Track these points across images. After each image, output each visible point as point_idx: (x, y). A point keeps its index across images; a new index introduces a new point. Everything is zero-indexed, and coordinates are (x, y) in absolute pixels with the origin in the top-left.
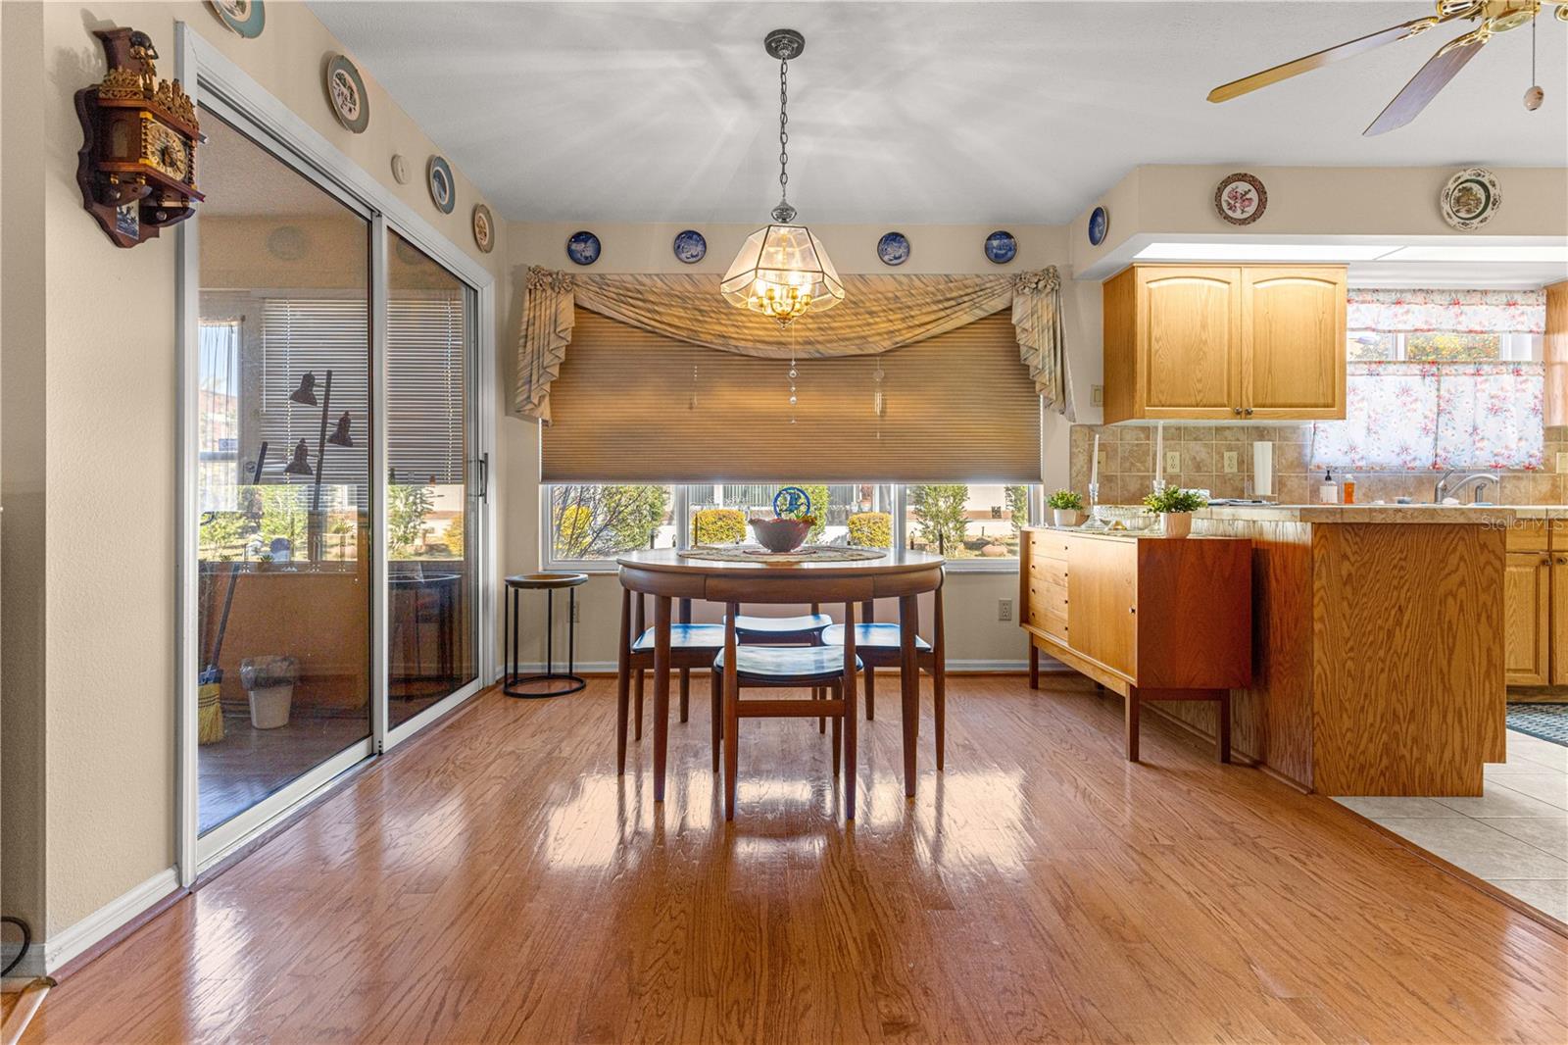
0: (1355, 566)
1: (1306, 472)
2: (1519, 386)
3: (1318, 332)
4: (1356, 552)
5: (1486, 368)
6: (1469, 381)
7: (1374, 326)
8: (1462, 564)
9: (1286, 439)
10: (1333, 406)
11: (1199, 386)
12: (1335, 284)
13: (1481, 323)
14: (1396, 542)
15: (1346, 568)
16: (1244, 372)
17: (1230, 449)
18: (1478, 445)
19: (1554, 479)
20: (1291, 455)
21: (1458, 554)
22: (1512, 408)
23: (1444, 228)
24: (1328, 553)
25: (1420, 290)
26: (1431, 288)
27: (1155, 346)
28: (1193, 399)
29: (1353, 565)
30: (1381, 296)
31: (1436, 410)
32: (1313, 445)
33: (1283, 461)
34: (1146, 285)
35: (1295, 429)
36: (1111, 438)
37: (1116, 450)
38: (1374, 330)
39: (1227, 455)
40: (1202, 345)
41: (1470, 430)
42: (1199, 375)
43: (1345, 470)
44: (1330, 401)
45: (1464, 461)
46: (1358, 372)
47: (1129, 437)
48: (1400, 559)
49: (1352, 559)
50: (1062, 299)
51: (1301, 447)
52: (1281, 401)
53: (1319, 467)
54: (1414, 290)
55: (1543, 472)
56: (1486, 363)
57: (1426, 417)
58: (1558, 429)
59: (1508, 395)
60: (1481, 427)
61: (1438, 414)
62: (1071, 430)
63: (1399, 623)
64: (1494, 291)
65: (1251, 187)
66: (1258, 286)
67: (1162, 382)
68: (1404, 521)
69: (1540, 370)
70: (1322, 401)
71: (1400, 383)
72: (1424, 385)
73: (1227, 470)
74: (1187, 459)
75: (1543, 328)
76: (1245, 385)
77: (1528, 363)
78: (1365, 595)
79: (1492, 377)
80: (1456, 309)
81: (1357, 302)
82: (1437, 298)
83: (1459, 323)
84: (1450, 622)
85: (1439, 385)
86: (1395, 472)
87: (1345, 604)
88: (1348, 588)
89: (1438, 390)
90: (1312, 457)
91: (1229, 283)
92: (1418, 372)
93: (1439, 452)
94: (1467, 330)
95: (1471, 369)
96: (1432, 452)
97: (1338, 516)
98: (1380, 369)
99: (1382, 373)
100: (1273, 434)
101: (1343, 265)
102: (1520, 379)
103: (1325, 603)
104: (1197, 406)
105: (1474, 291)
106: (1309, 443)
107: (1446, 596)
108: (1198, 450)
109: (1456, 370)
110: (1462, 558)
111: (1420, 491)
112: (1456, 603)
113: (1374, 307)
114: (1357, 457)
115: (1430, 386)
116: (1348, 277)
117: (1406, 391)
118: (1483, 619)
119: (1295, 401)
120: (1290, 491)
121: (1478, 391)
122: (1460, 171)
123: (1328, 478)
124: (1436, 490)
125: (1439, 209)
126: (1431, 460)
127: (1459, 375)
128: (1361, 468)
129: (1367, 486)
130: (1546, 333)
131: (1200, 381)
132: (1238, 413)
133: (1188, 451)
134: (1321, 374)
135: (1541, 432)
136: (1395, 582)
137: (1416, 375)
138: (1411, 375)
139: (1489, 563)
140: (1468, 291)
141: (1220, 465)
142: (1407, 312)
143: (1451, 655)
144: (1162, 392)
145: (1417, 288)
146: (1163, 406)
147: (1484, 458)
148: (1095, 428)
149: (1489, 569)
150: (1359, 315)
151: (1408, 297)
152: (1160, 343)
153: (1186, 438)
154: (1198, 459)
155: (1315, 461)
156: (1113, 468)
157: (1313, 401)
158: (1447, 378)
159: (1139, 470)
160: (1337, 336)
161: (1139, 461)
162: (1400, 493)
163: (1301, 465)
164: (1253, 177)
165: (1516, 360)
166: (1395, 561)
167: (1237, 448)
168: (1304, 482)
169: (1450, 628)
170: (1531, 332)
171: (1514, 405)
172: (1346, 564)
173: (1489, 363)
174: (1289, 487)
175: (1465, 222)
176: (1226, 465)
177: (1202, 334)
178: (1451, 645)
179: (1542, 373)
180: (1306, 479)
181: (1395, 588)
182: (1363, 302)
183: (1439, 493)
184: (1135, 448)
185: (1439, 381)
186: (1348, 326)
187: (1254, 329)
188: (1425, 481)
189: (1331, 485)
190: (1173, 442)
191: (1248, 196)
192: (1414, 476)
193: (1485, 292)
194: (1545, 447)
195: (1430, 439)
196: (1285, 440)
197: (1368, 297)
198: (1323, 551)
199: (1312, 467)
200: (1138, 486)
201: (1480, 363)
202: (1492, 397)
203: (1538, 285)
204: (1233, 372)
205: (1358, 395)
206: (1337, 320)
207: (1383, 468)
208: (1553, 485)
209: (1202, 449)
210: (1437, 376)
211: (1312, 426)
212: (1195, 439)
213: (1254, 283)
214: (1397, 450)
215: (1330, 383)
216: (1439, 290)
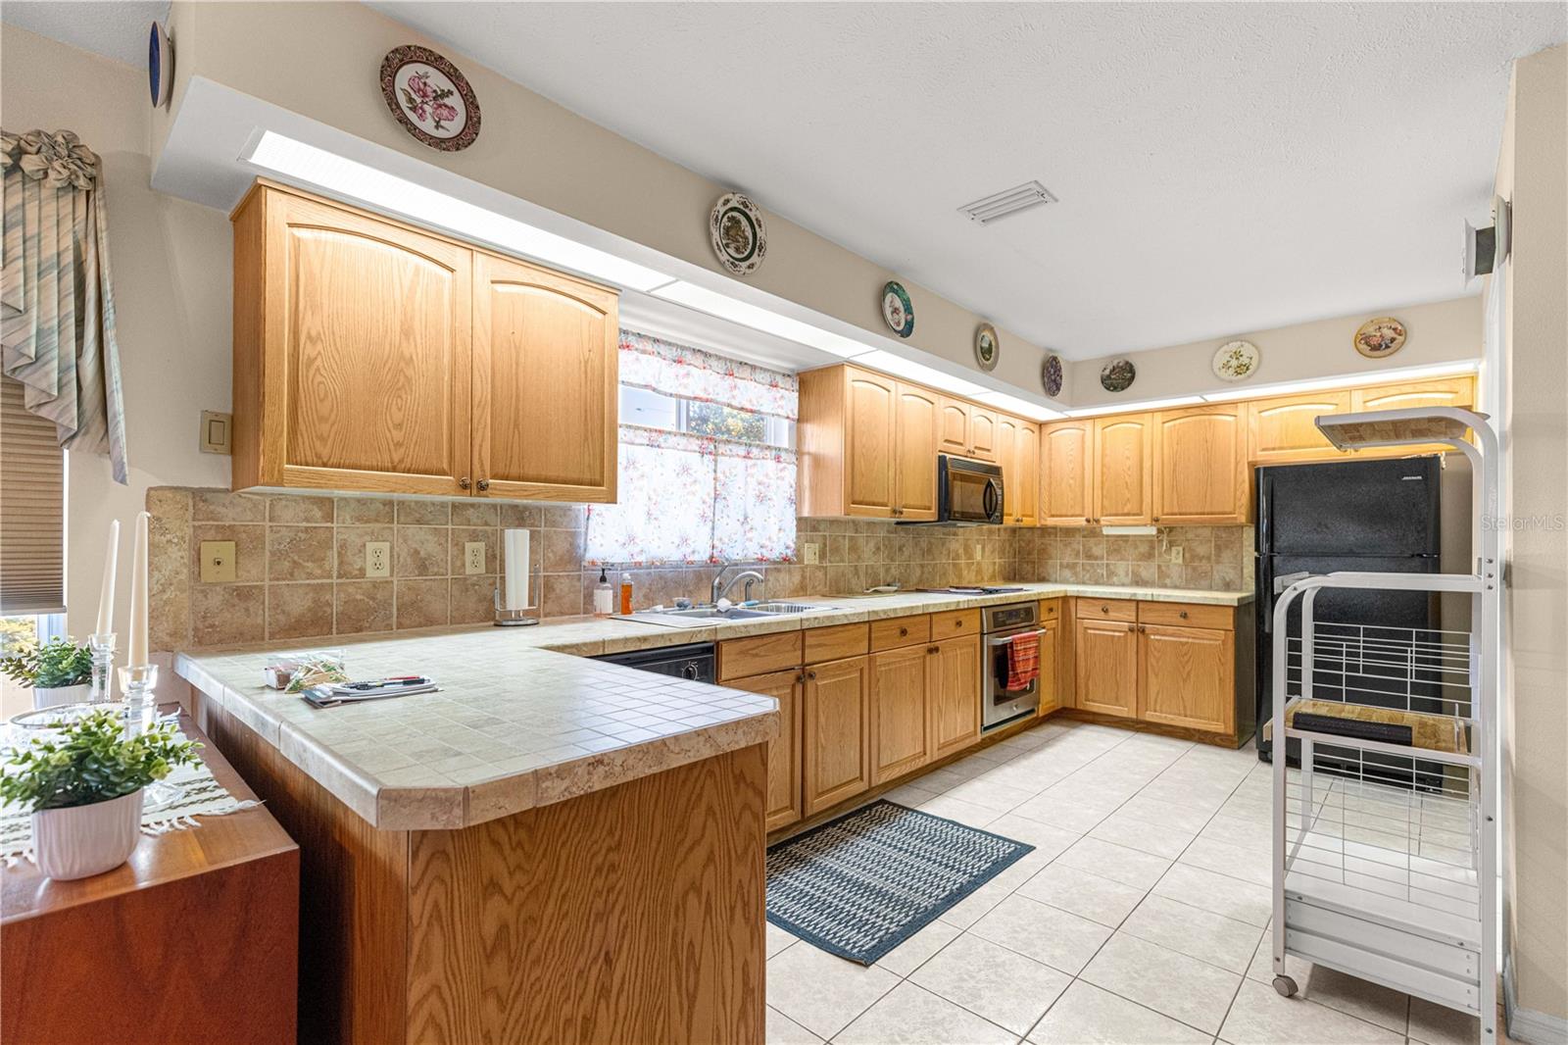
0: (516, 903)
1: (580, 570)
2: (779, 475)
3: (583, 376)
4: (519, 867)
5: (755, 451)
6: (740, 463)
7: (654, 385)
8: (710, 822)
9: (554, 524)
10: (603, 486)
11: (398, 435)
12: (604, 313)
13: (751, 401)
14: (601, 817)
15: (495, 911)
16: (475, 421)
17: (474, 537)
18: (749, 535)
19: (803, 570)
20: (561, 546)
21: (703, 806)
22: (774, 497)
23: (714, 263)
24: (449, 894)
25: (699, 351)
26: (710, 351)
27: (307, 350)
28: (386, 457)
29: (510, 901)
30: (663, 349)
31: (713, 495)
32: (586, 534)
33: (551, 555)
34: (288, 230)
35: (566, 511)
36: (249, 515)
37: (261, 538)
38: (654, 390)
39: (469, 546)
40: (402, 364)
41: (742, 519)
42: (398, 416)
43: (624, 567)
44: (598, 477)
45: (735, 553)
46: (637, 441)
47: (289, 515)
48: (610, 850)
49: (508, 890)
50: (101, 215)
51: (574, 535)
52: (532, 472)
53: (593, 563)
54: (694, 350)
55: (795, 563)
56: (754, 445)
57: (704, 502)
58: (806, 519)
59: (772, 482)
60: (750, 516)
61: (715, 499)
62: (148, 495)
63: (603, 992)
64: (761, 368)
65: (453, 88)
66: (499, 288)
67: (323, 419)
68: (608, 784)
69: (793, 458)
70: (587, 476)
71: (680, 459)
72: (703, 463)
73: (469, 570)
74: (404, 554)
75: (796, 417)
76: (477, 442)
77: (786, 450)
78: (536, 962)
79: (759, 462)
80: (729, 380)
81: (637, 349)
82: (714, 362)
83: (734, 397)
84: (691, 943)
85: (716, 465)
86: (676, 566)
87: (492, 1005)
88: (500, 963)
89: (715, 471)
90: (585, 550)
91: (452, 271)
92: (697, 449)
93: (717, 543)
94: (740, 406)
95: (742, 451)
96: (710, 543)
97: (458, 812)
98: (661, 440)
99: (663, 445)
100: (537, 517)
101: (613, 289)
102: (781, 466)
103: (438, 1027)
104: (394, 470)
105: (746, 364)
106: (583, 530)
107: (686, 893)
108: (423, 539)
109: (731, 450)
110: (710, 810)
111: (699, 589)
112: (700, 903)
113: (655, 360)
114: (637, 549)
115: (708, 466)
116: (621, 312)
117: (686, 470)
118: (739, 912)
119: (552, 474)
120: (559, 598)
121: (748, 475)
122: (727, 193)
123: (603, 579)
124: (713, 589)
125: (709, 235)
126: (709, 551)
127: (733, 456)
128: (640, 563)
129: (647, 585)
130: (799, 420)
131: (398, 427)
132: (465, 487)
133: (405, 541)
134: (586, 439)
135: (795, 523)
136: (599, 904)
137: (695, 451)
138: (691, 451)
139: (746, 806)
140: (741, 363)
141: (459, 563)
142: (688, 374)
143: (691, 1007)
144: (323, 439)
145: (698, 348)
146: (325, 465)
147: (753, 551)
148: (208, 496)
149: (747, 817)
150: (633, 367)
151: (688, 356)
152: (319, 347)
153: (402, 519)
154: (423, 554)
155: (590, 555)
156: (254, 572)
157: (575, 476)
158: (723, 458)
159: (310, 575)
160: (606, 386)
161: (312, 558)
162: (681, 592)
163: (573, 558)
164: (456, 70)
165: (777, 445)
166: (599, 859)
167: (486, 536)
168: (577, 584)
169: (691, 956)
170: (788, 418)
171: (775, 494)
172: (496, 903)
173: (758, 446)
174: (558, 591)
175: (735, 262)
176: (468, 564)
177: (404, 345)
178: (691, 990)
179: (795, 461)
180: (579, 579)
181: (599, 916)
182: (644, 352)
183: (715, 591)
184: (303, 536)
185: (716, 461)
186: (620, 379)
187: (493, 353)
188: (704, 576)
189: (606, 588)
190: (378, 526)
191: (447, 101)
192: (695, 571)
193: (754, 368)
194: (798, 537)
195: (708, 528)
196: (554, 526)
197: (649, 347)
198: (438, 891)
199: (586, 564)
200: (308, 603)
201: (750, 445)
202: (760, 484)
203: (792, 370)
204: (457, 421)
205: (638, 470)
206: (606, 366)
207: (663, 564)
208: (802, 576)
209: (430, 537)
210: (715, 454)
211: (586, 507)
212: (418, 522)
213: (493, 282)
214: (677, 542)
215: (598, 451)
216: (716, 356)
